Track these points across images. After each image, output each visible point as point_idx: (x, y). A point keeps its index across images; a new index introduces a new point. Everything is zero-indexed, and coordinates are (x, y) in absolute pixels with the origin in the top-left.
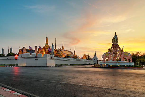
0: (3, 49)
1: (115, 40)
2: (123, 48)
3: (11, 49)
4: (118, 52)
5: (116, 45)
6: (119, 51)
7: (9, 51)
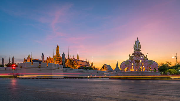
0: (3, 59)
1: (137, 46)
2: (147, 55)
3: (13, 58)
4: (141, 61)
5: (138, 52)
6: (141, 59)
7: (10, 61)
